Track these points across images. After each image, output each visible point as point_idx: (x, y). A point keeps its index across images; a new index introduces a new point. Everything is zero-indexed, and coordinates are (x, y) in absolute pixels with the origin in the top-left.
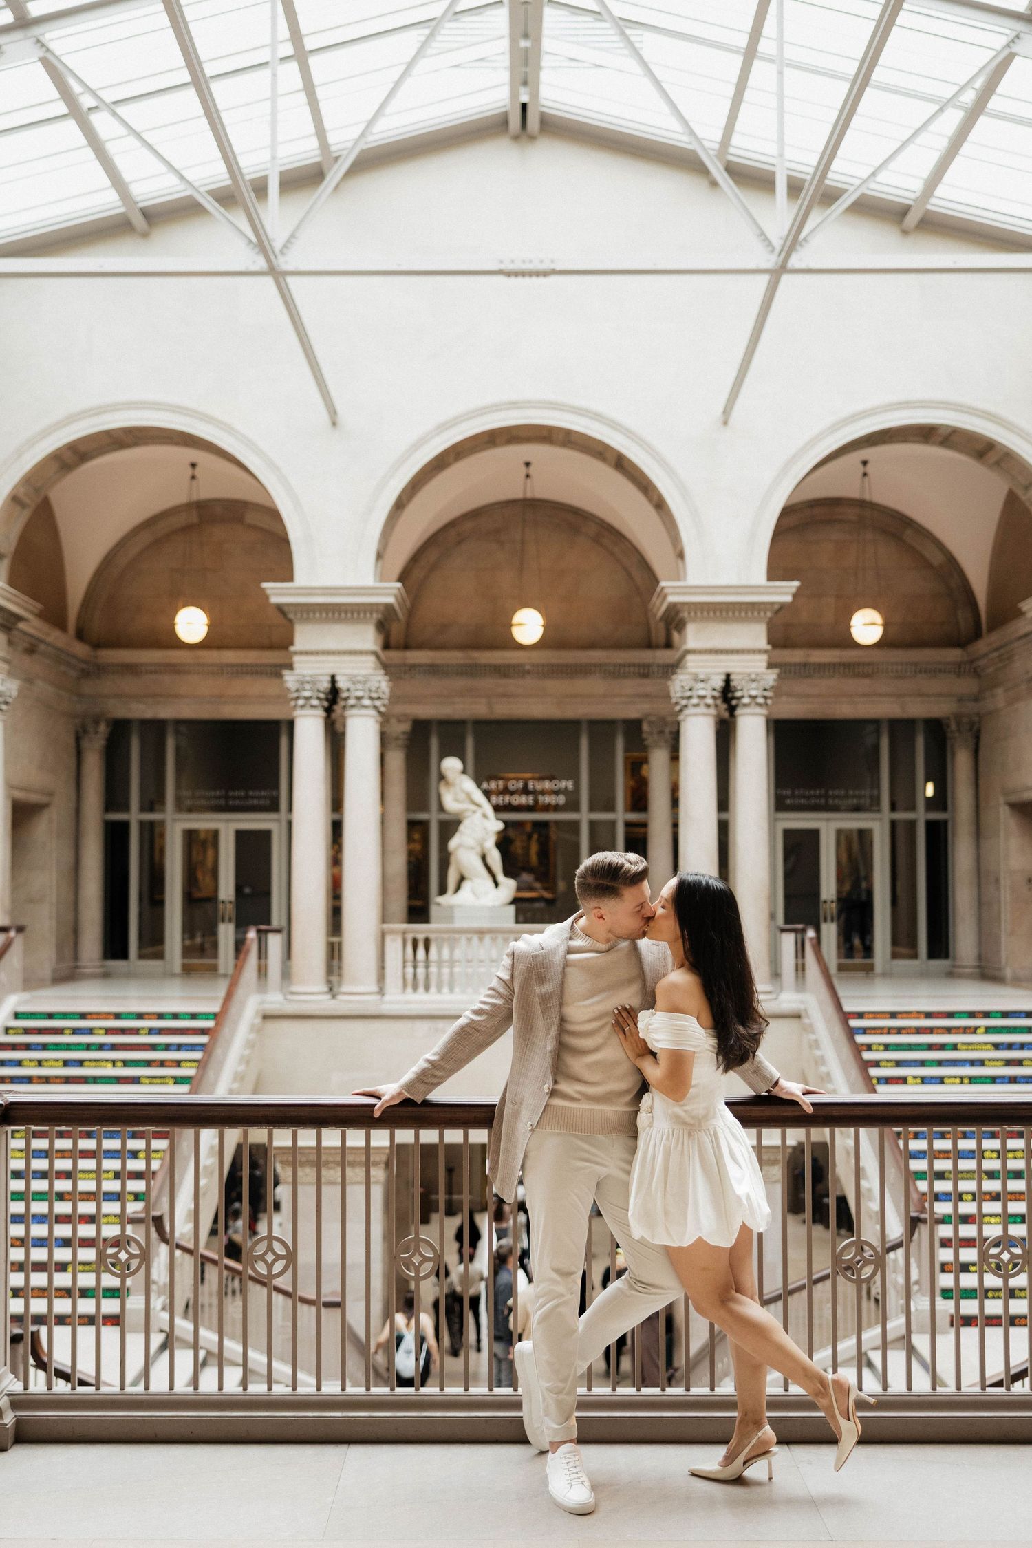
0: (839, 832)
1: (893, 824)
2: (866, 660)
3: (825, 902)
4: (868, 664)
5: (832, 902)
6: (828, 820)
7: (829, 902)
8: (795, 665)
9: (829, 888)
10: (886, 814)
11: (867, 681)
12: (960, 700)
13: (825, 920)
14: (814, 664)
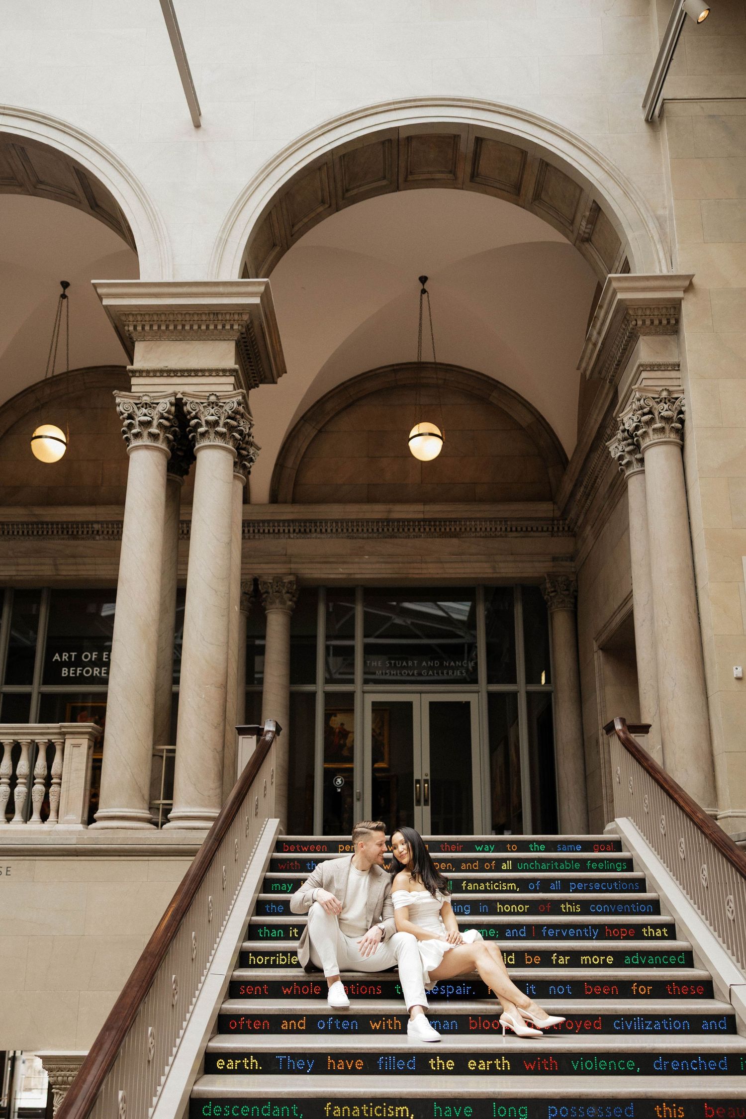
0: (434, 707)
1: (491, 696)
2: (454, 516)
3: (418, 781)
4: (455, 520)
5: (426, 781)
6: (421, 693)
7: (422, 782)
8: (378, 521)
9: (422, 768)
10: (483, 685)
11: (455, 541)
12: (554, 559)
13: (419, 803)
14: (398, 520)
